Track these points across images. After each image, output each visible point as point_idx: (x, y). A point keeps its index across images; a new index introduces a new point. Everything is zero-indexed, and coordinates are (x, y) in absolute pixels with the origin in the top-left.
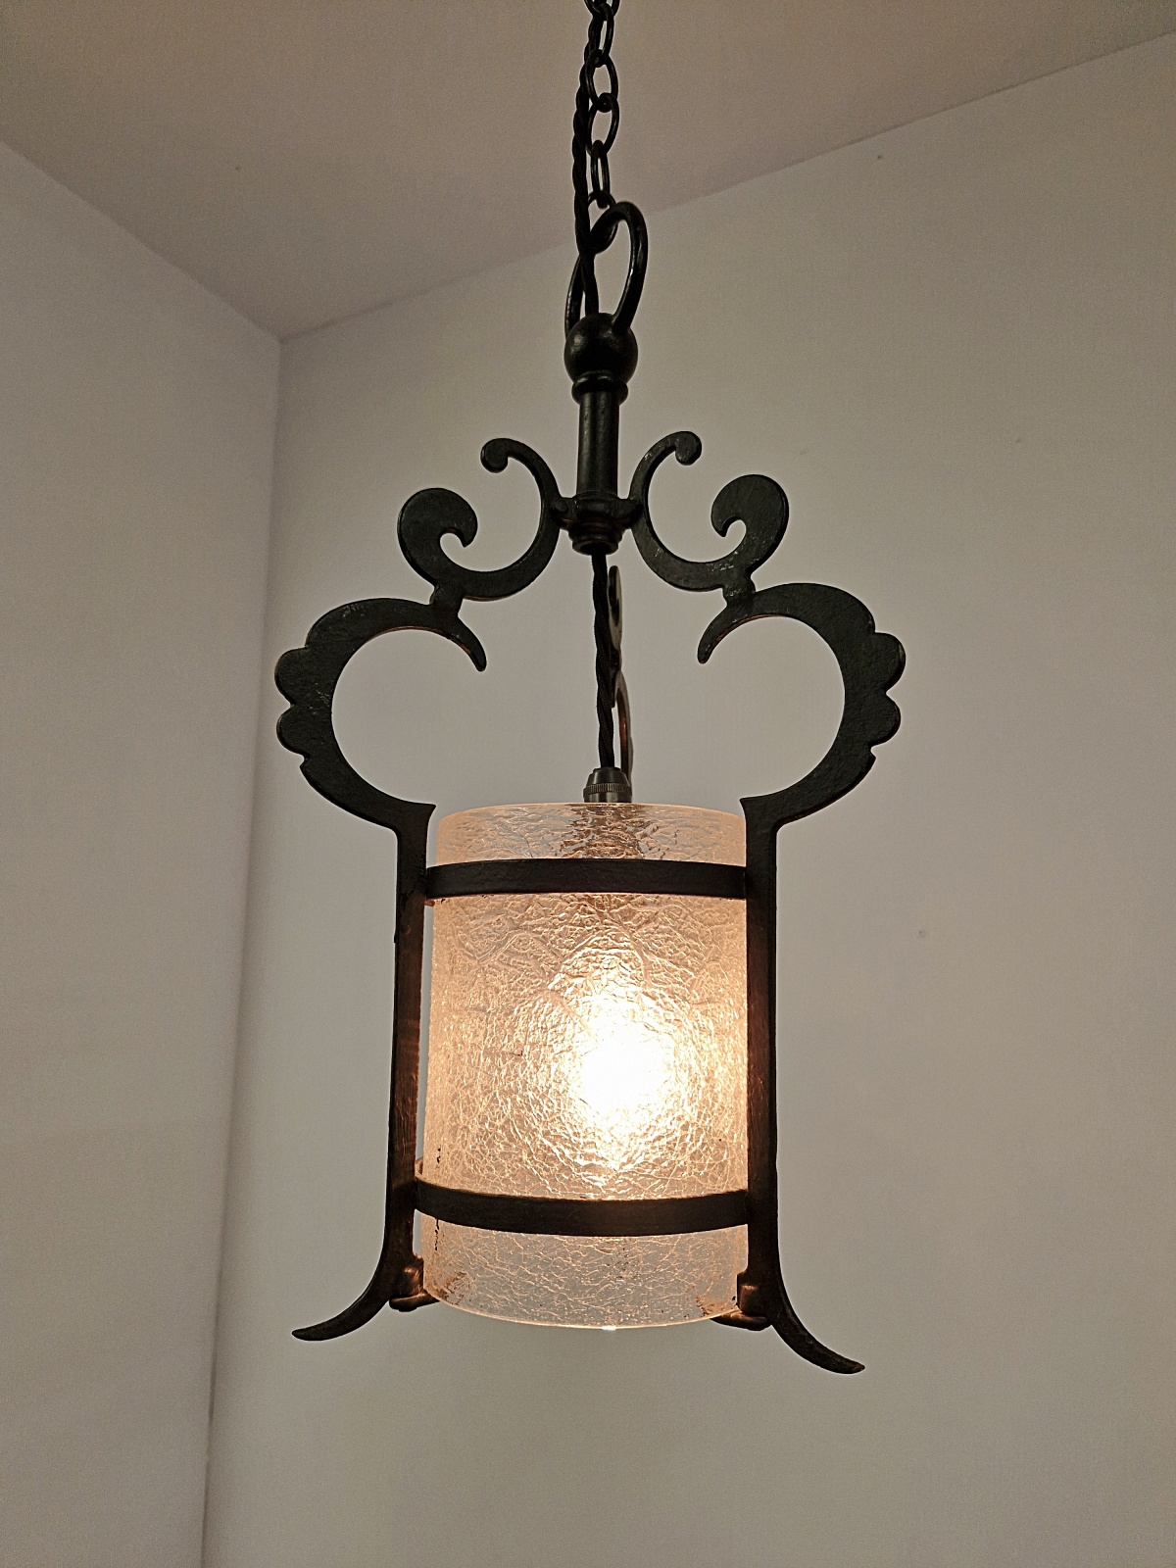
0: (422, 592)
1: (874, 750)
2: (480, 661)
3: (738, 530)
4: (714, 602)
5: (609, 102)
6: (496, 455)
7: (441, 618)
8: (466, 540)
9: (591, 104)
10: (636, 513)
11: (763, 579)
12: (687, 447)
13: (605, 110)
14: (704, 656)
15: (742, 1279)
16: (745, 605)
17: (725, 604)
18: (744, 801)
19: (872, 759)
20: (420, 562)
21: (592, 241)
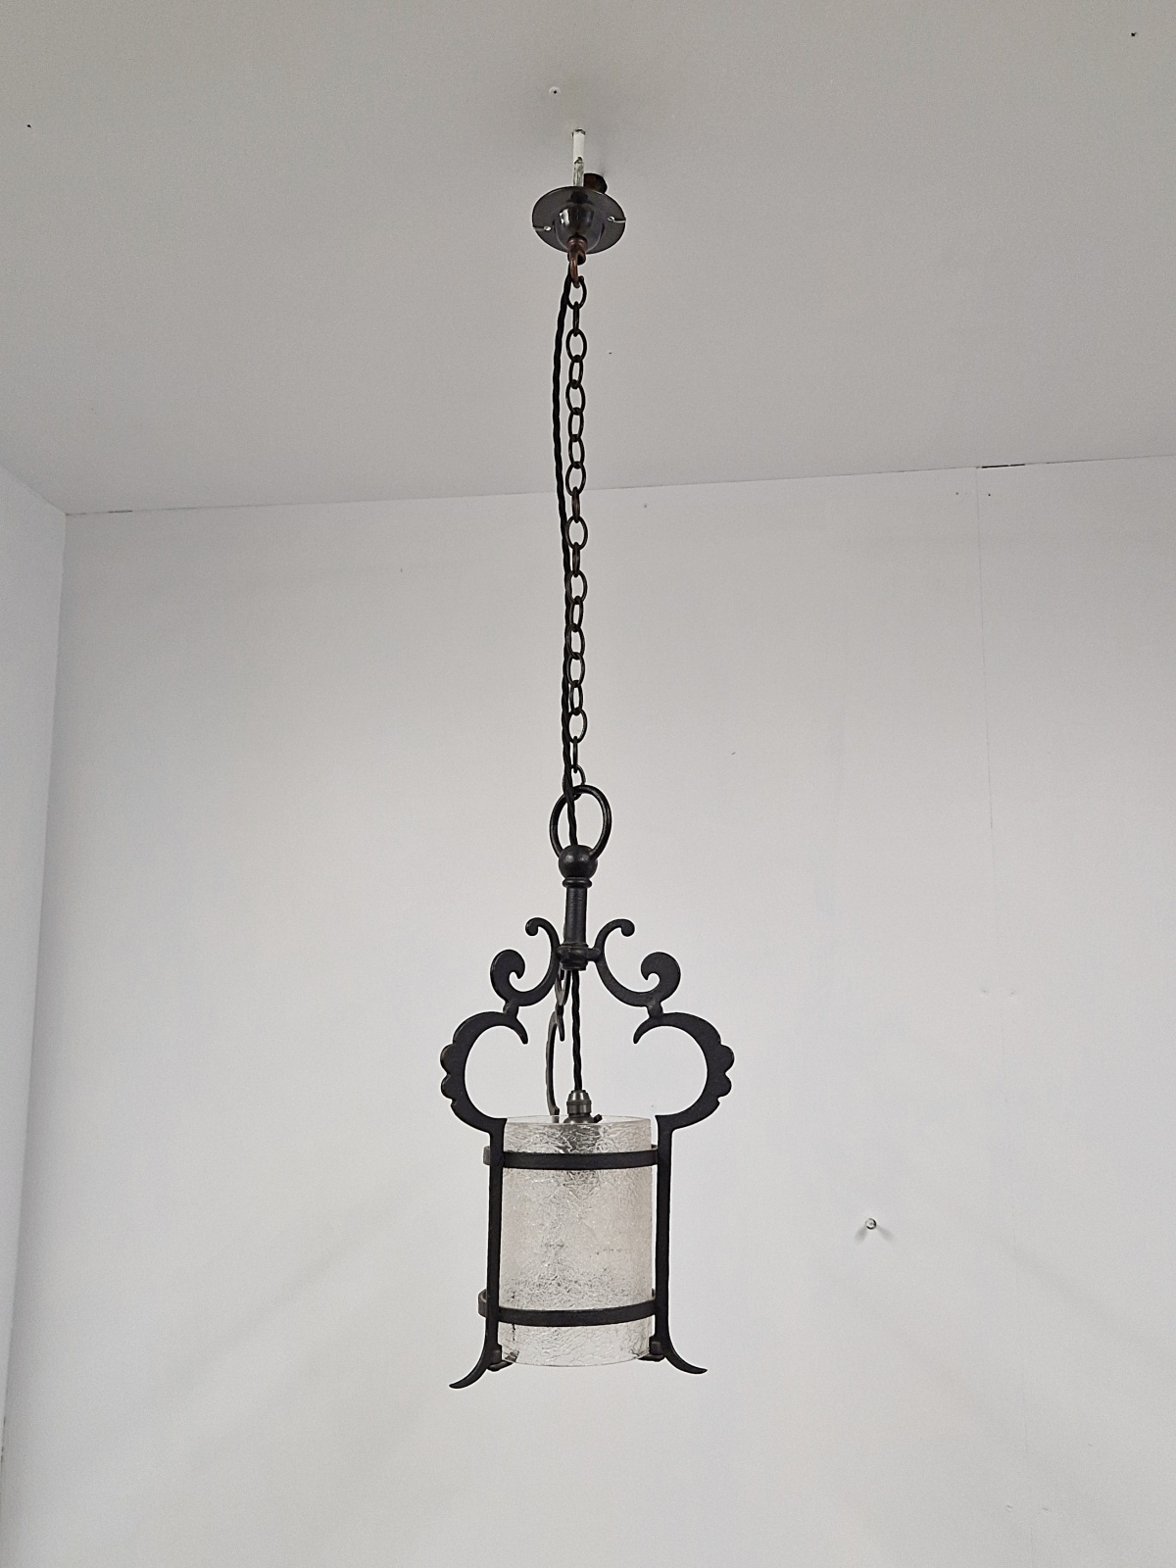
0: (498, 1005)
1: (720, 1099)
2: (525, 1040)
3: (654, 980)
4: (642, 1014)
5: (578, 711)
6: (532, 927)
7: (509, 1019)
8: (519, 976)
9: (570, 710)
10: (598, 957)
11: (668, 1006)
12: (628, 928)
13: (577, 714)
14: (636, 1041)
15: (651, 1339)
16: (657, 1019)
17: (648, 1017)
18: (657, 1117)
19: (718, 1103)
20: (501, 992)
21: (571, 793)
